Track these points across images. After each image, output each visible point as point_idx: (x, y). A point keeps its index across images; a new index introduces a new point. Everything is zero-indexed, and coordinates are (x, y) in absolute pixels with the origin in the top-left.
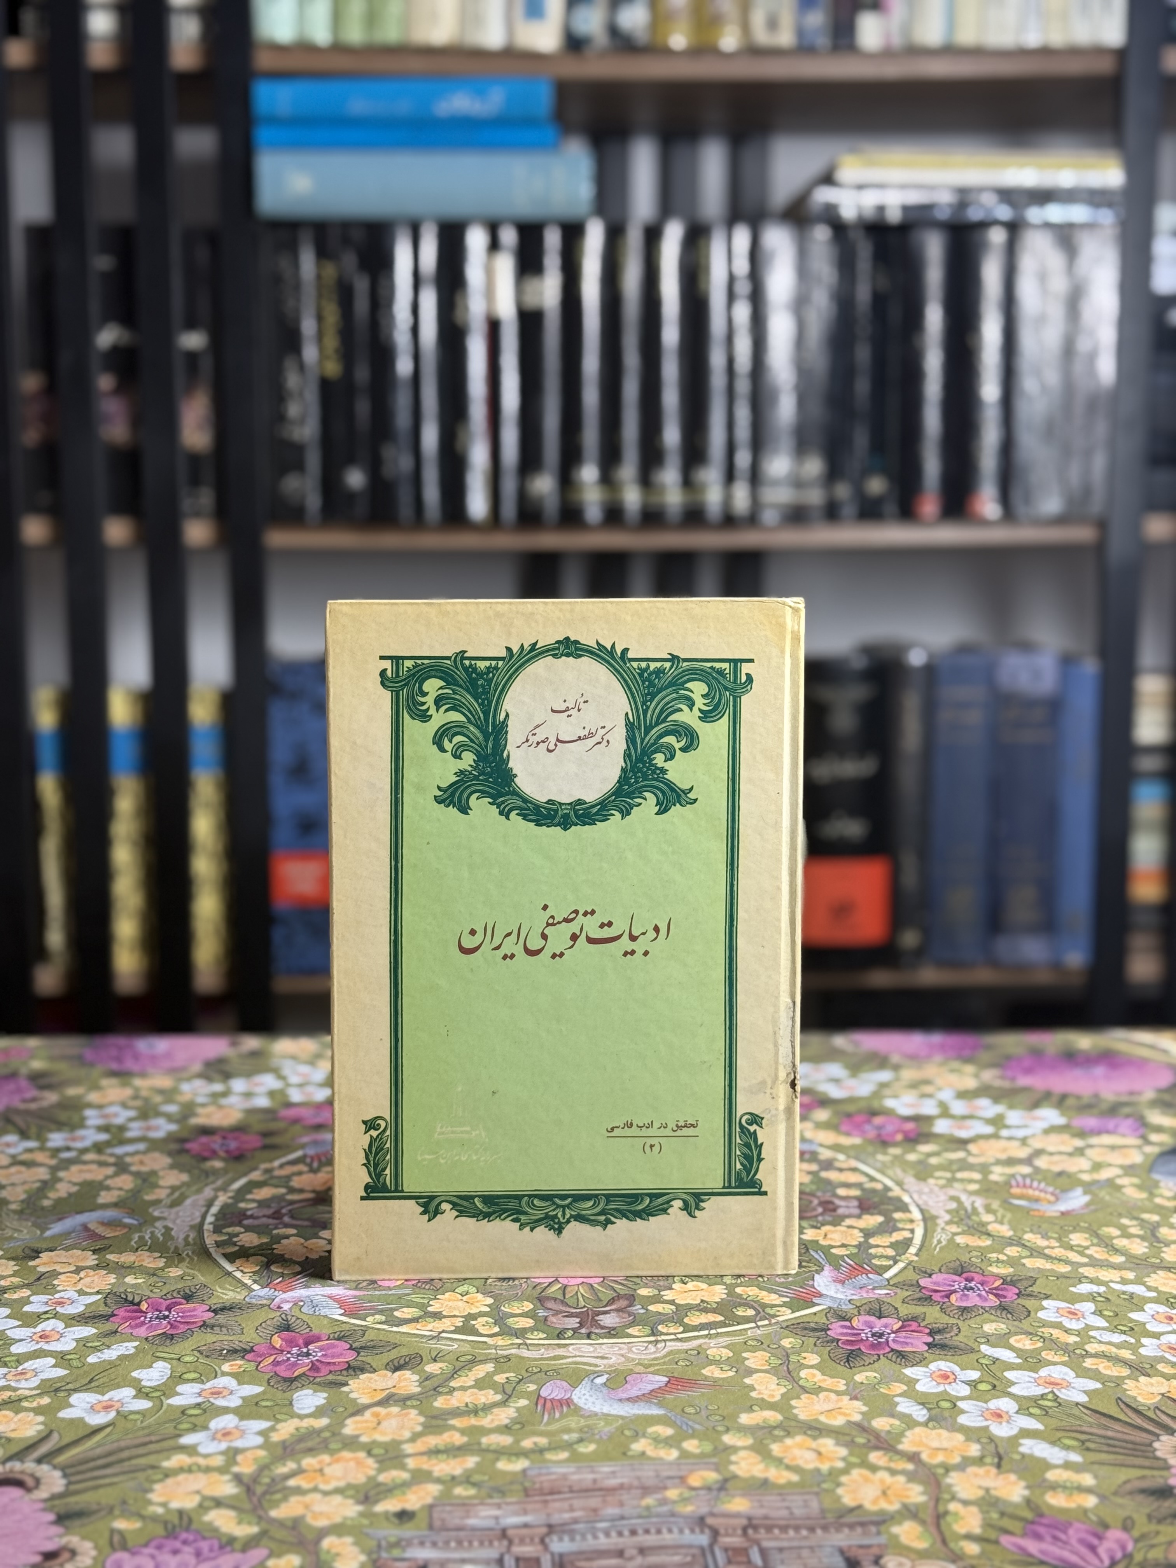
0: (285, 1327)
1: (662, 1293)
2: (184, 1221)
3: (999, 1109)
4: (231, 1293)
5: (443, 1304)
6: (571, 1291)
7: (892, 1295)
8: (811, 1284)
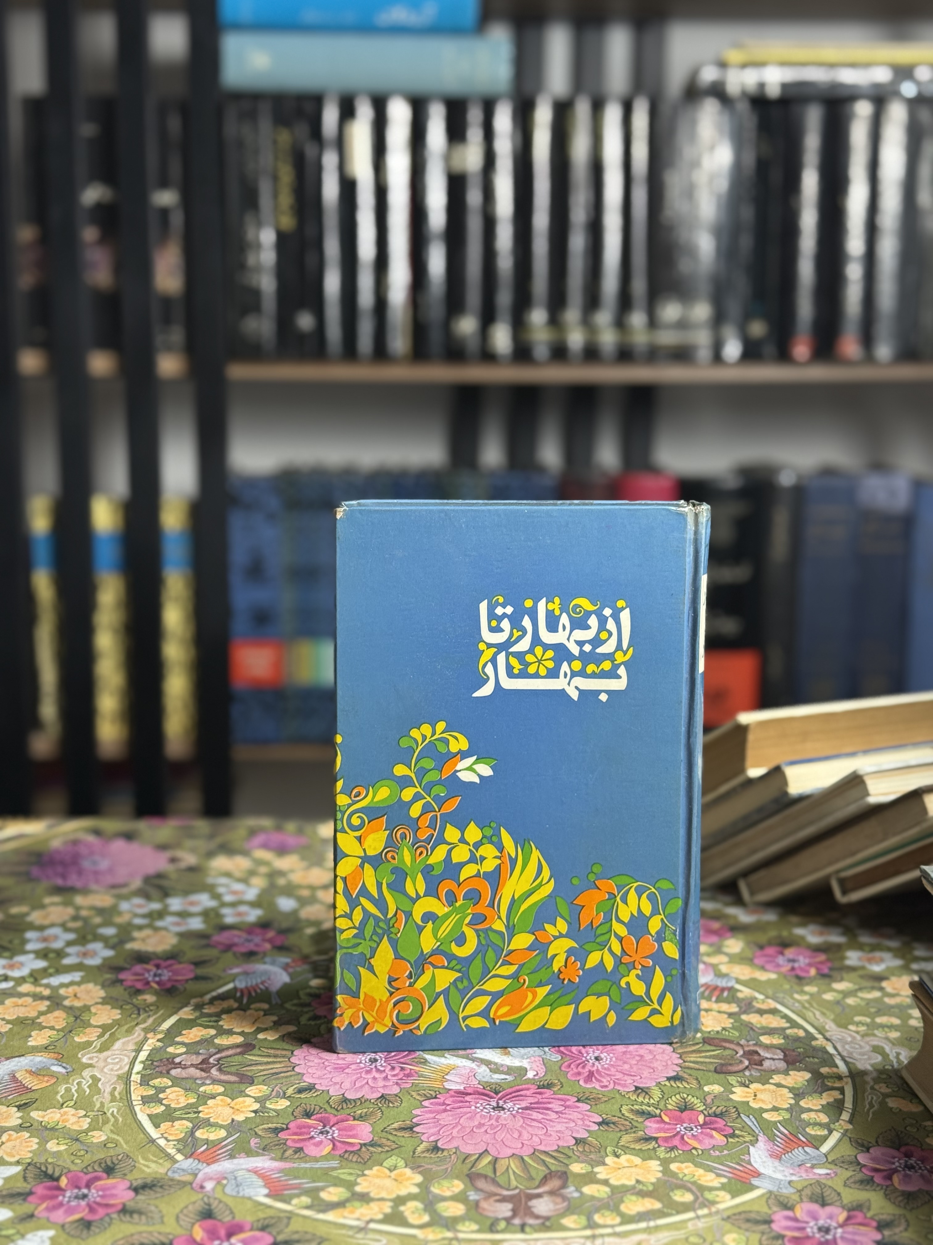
0: (207, 1214)
1: (596, 1170)
2: (112, 1070)
4: (153, 1165)
5: (370, 1182)
6: (501, 1166)
7: (833, 1175)
8: (746, 1159)
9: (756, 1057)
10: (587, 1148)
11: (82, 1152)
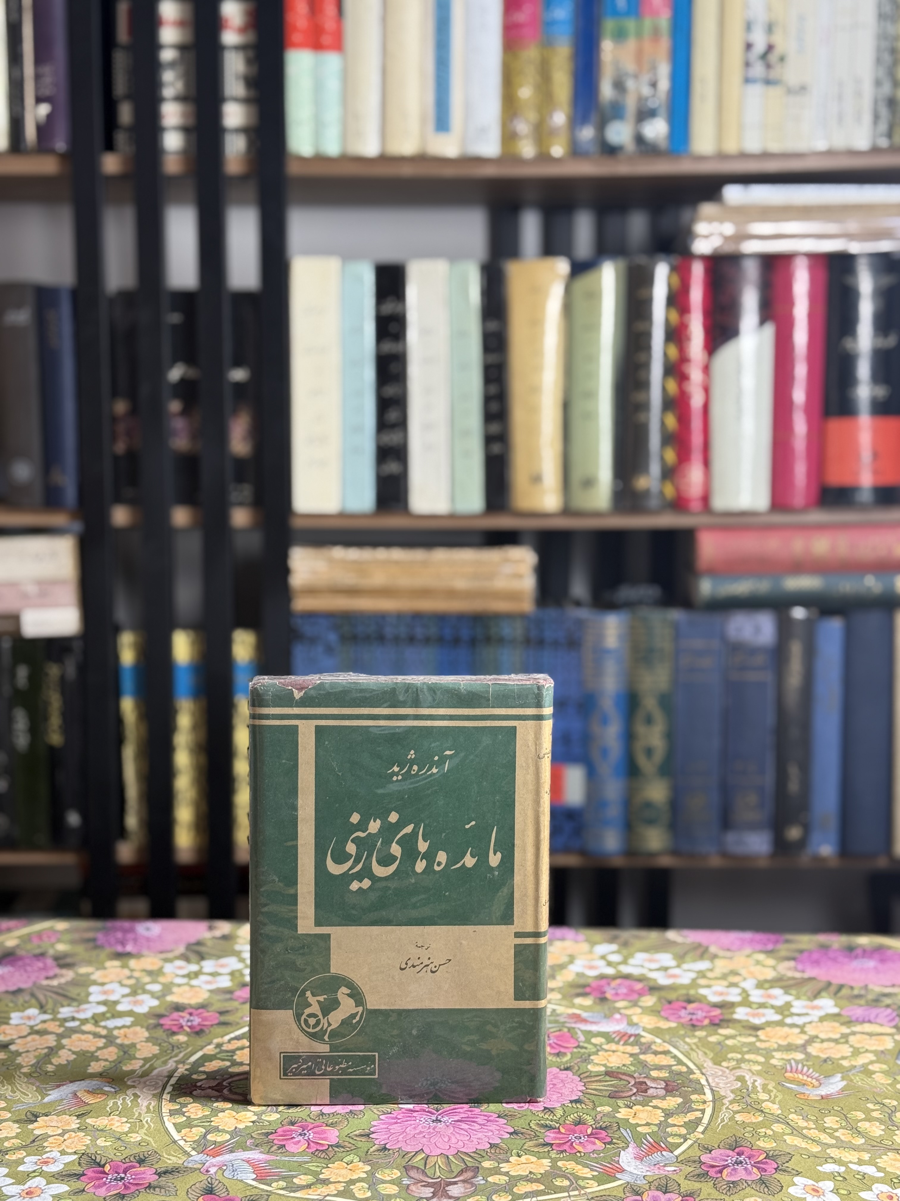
0: (210, 1191)
1: (501, 1165)
2: (149, 1090)
3: (789, 998)
4: (173, 1158)
5: (331, 1172)
6: (431, 1161)
7: (678, 1171)
8: (616, 1160)
9: (643, 1087)
10: (497, 1151)
11: (122, 1148)
